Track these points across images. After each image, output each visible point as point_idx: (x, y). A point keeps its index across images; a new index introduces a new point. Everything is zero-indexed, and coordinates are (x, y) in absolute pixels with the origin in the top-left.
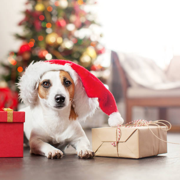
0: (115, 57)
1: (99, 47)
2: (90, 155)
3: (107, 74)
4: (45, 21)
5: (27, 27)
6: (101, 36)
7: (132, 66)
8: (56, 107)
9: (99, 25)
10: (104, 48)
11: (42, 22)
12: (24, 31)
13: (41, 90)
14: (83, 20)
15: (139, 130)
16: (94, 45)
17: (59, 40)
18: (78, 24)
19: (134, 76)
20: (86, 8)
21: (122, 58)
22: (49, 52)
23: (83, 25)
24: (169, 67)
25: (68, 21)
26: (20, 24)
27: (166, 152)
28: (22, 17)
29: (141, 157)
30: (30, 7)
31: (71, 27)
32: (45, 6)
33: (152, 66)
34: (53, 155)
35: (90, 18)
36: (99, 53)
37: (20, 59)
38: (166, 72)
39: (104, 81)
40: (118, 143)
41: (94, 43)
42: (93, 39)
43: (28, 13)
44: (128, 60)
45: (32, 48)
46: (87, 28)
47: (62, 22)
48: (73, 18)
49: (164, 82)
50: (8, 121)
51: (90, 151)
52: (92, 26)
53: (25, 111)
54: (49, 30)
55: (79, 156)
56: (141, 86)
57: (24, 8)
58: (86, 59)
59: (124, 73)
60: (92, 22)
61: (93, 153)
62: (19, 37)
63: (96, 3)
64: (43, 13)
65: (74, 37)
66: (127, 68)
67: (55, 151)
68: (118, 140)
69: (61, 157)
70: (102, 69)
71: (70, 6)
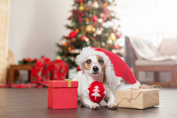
0: (127, 40)
1: (118, 33)
2: (115, 107)
3: (123, 51)
4: (85, 16)
5: (74, 21)
6: (119, 26)
7: (138, 47)
8: (94, 74)
9: (118, 19)
10: (121, 34)
11: (83, 18)
12: (72, 23)
13: (86, 65)
14: (108, 16)
15: (143, 92)
16: (115, 32)
17: (94, 30)
18: (105, 19)
19: (139, 52)
20: (110, 8)
21: (132, 41)
22: (87, 37)
23: (108, 19)
24: (160, 46)
25: (99, 17)
26: (69, 19)
27: (158, 104)
28: (70, 14)
29: (144, 108)
30: (75, 8)
31: (100, 21)
32: (85, 7)
33: (150, 46)
34: (95, 107)
35: (113, 15)
36: (118, 37)
37: (69, 41)
38: (159, 50)
39: (121, 55)
40: (131, 99)
41: (114, 31)
42: (114, 28)
43: (74, 11)
44: (135, 42)
45: (77, 34)
46: (111, 21)
47: (96, 18)
48: (102, 15)
49: (157, 56)
50: (68, 87)
51: (116, 105)
52: (113, 20)
53: (78, 81)
54: (87, 22)
55: (109, 108)
56: (144, 59)
57: (72, 8)
58: (110, 42)
59: (133, 50)
60: (114, 18)
61: (117, 106)
62: (69, 27)
63: (116, 5)
64: (84, 11)
65: (102, 27)
66: (135, 47)
67: (96, 105)
68: (131, 98)
69: (99, 109)
70: (120, 48)
71: (100, 7)
